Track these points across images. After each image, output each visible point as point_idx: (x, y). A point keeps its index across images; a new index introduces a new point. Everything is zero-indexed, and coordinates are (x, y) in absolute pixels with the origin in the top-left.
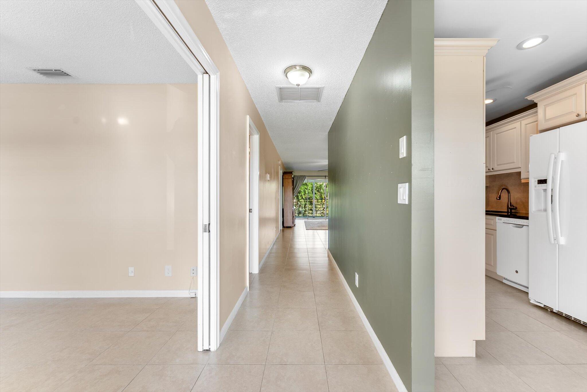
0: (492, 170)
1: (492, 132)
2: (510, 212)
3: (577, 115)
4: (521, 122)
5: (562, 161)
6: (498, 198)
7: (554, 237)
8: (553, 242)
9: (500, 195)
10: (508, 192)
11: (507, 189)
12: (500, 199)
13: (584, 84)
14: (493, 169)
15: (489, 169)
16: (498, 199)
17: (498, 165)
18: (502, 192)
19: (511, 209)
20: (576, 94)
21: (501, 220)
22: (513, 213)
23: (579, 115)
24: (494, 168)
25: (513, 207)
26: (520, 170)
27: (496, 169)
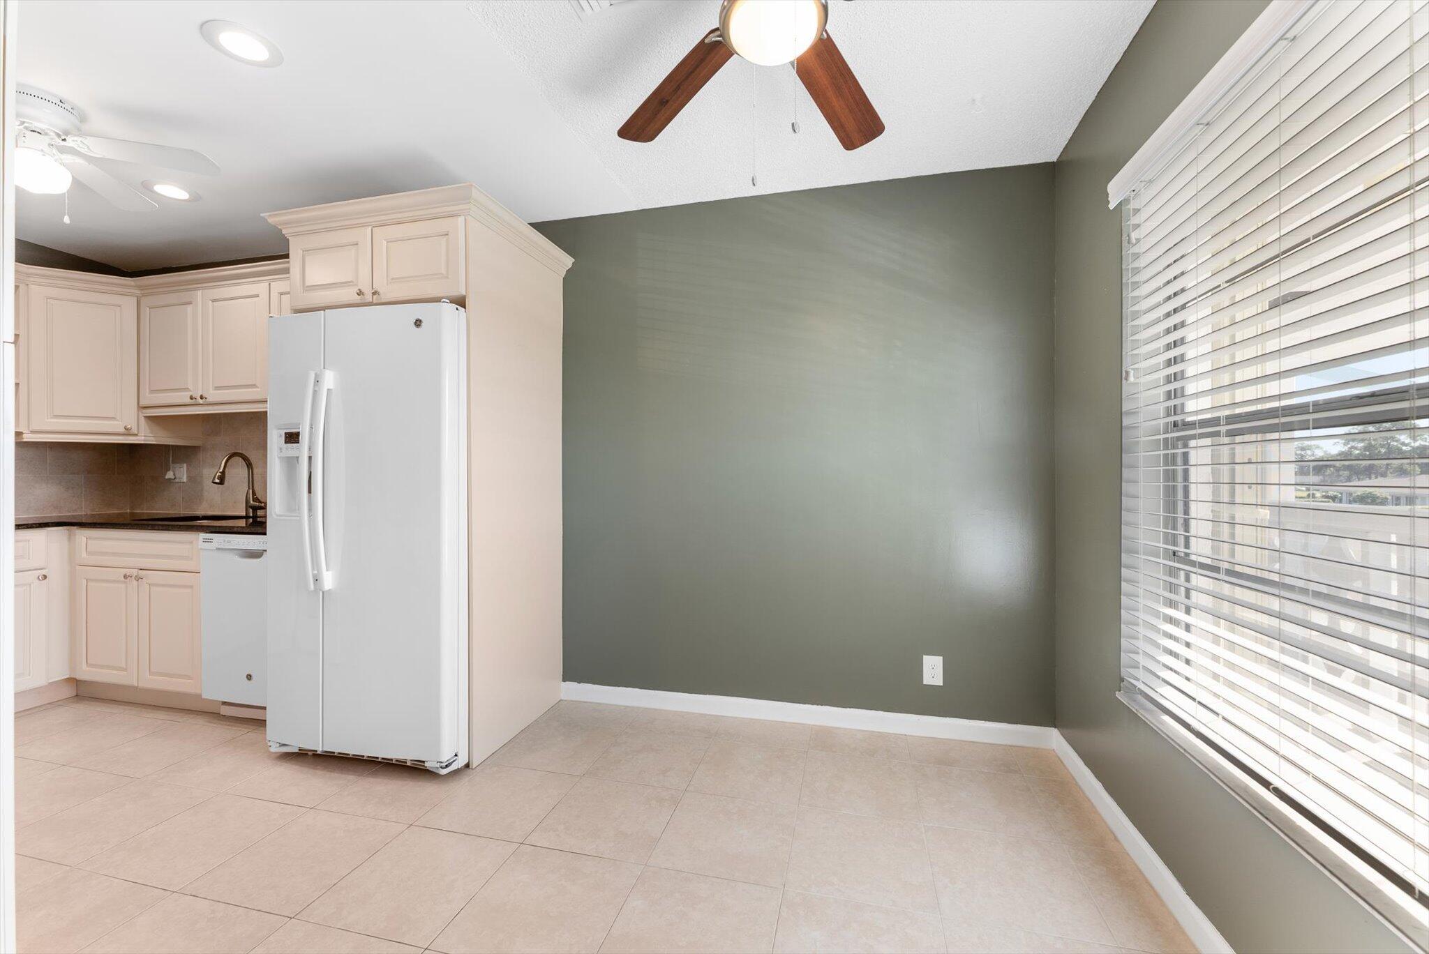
0: (201, 401)
1: (200, 293)
2: (251, 517)
3: (358, 292)
4: (270, 284)
5: (328, 390)
6: (217, 481)
7: (313, 575)
8: (312, 587)
9: (223, 473)
10: (249, 465)
11: (241, 454)
12: (221, 483)
13: (370, 228)
14: (202, 397)
15: (191, 398)
16: (216, 483)
17: (217, 388)
18: (230, 461)
20: (357, 244)
21: (209, 541)
22: (258, 519)
23: (361, 292)
24: (204, 395)
25: (260, 502)
26: (264, 408)
27: (211, 399)
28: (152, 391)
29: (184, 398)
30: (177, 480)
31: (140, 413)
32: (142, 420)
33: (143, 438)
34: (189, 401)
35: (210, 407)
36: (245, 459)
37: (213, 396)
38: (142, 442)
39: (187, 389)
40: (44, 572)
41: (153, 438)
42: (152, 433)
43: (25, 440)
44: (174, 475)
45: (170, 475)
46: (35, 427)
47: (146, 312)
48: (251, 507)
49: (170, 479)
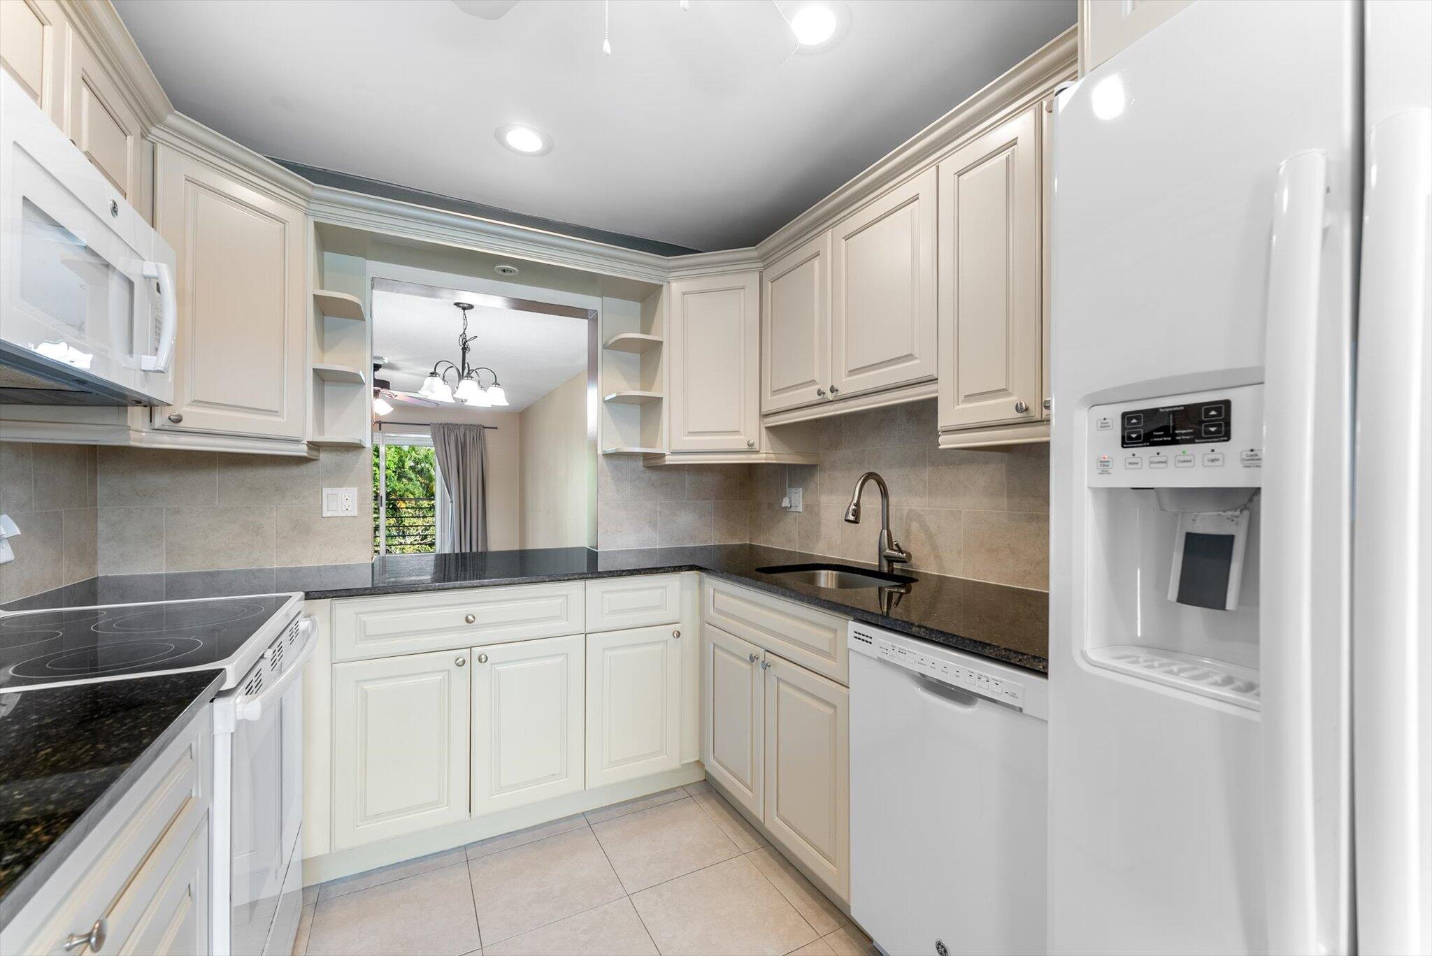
0: (830, 396)
4: (938, 167)
6: (852, 518)
9: (857, 505)
10: (885, 494)
12: (856, 522)
14: (833, 390)
15: (820, 393)
17: (852, 372)
18: (864, 486)
19: (891, 560)
21: (867, 640)
24: (836, 387)
25: (900, 551)
26: (932, 392)
27: (844, 391)
28: (775, 392)
29: (810, 395)
30: (793, 509)
31: (762, 423)
32: (764, 431)
33: (764, 455)
34: (816, 398)
35: (842, 405)
36: (880, 483)
37: (848, 385)
38: (764, 461)
39: (813, 382)
40: (677, 627)
41: (773, 456)
42: (773, 450)
43: (667, 463)
44: (790, 502)
45: (786, 503)
46: (675, 447)
47: (768, 286)
48: (885, 557)
49: (786, 508)
